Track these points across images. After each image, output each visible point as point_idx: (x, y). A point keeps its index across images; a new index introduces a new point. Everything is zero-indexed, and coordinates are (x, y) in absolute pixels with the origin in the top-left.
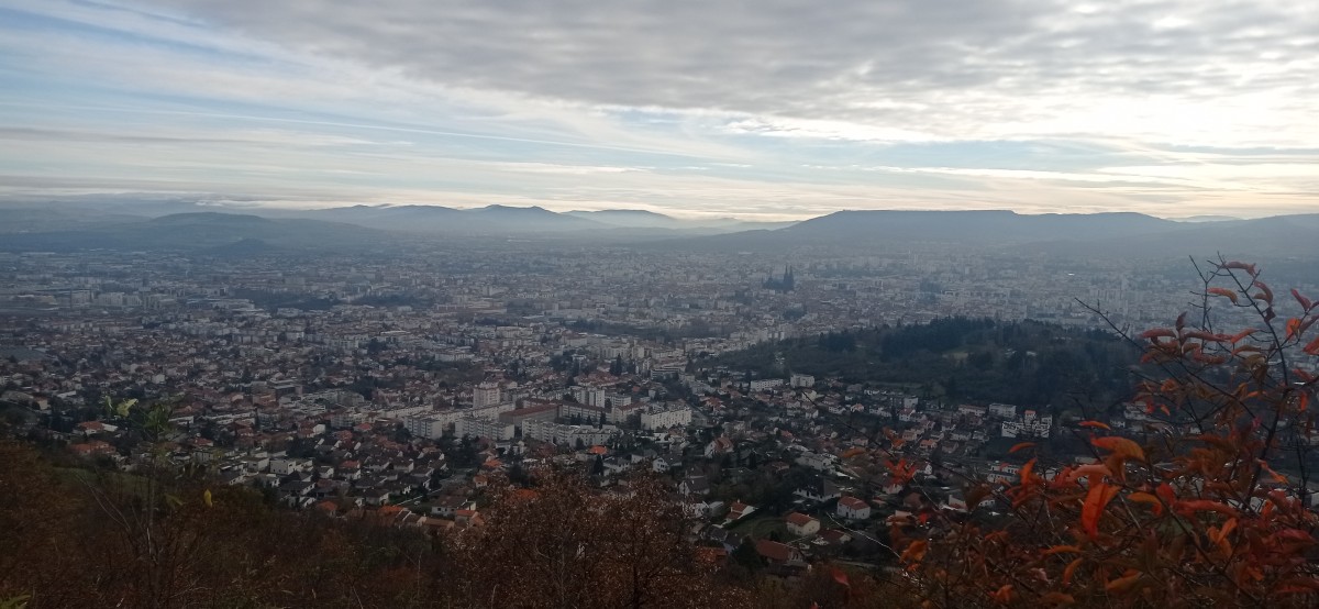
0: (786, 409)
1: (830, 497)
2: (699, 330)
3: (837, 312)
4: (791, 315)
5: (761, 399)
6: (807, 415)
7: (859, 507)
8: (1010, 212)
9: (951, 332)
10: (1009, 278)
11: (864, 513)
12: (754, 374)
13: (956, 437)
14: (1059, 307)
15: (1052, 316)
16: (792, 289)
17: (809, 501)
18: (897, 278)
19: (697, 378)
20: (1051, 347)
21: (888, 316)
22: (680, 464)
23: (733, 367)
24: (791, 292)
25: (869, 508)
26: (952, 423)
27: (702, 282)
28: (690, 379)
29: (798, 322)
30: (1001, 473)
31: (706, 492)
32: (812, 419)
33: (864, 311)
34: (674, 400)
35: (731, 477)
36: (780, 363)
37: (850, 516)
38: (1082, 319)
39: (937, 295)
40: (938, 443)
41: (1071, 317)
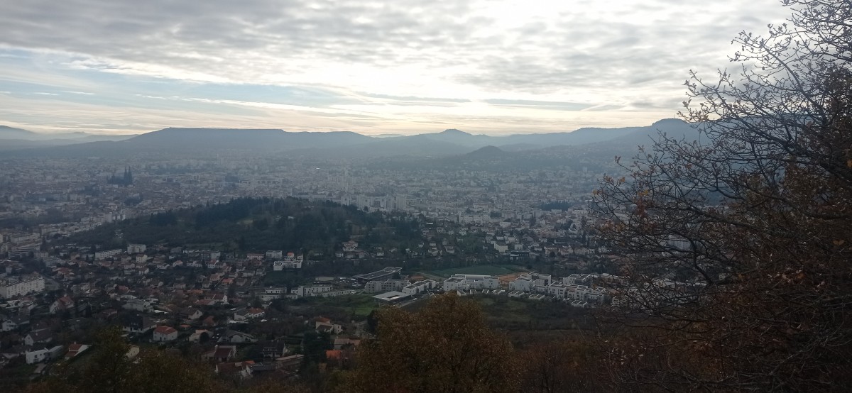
0: (124, 270)
1: (148, 328)
2: (54, 217)
3: (167, 198)
4: (130, 202)
5: (103, 265)
6: (140, 272)
7: (170, 332)
8: (281, 131)
9: (243, 207)
10: (281, 171)
11: (174, 335)
12: (97, 247)
13: (245, 275)
14: (311, 189)
15: (307, 194)
16: (131, 183)
17: (132, 334)
18: (210, 173)
19: (50, 254)
20: (302, 213)
21: (203, 198)
22: (28, 322)
23: (81, 243)
24: (130, 186)
25: (176, 332)
26: (243, 266)
27: (57, 181)
28: (44, 255)
29: (136, 207)
30: (272, 294)
31: (48, 340)
32: (144, 275)
33: (187, 196)
34: (29, 273)
35: (70, 326)
36: (120, 237)
37: (163, 339)
38: (323, 195)
39: (236, 184)
40: (234, 281)
41: (317, 194)
